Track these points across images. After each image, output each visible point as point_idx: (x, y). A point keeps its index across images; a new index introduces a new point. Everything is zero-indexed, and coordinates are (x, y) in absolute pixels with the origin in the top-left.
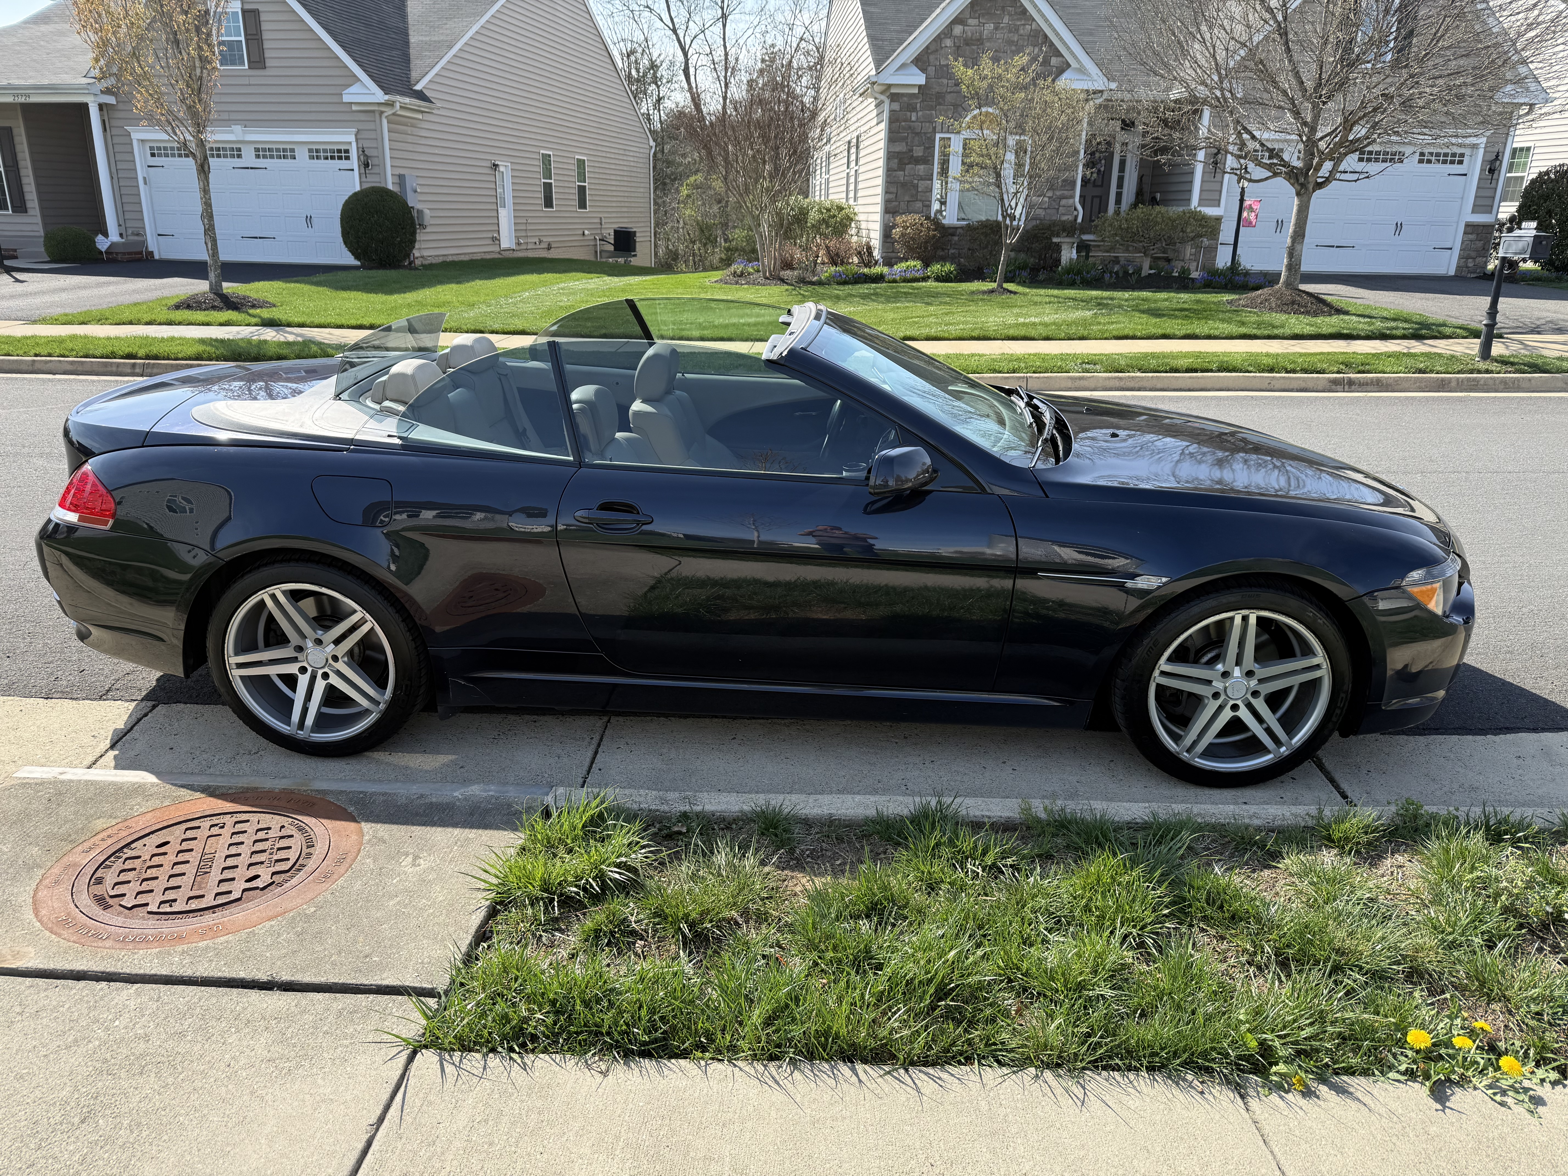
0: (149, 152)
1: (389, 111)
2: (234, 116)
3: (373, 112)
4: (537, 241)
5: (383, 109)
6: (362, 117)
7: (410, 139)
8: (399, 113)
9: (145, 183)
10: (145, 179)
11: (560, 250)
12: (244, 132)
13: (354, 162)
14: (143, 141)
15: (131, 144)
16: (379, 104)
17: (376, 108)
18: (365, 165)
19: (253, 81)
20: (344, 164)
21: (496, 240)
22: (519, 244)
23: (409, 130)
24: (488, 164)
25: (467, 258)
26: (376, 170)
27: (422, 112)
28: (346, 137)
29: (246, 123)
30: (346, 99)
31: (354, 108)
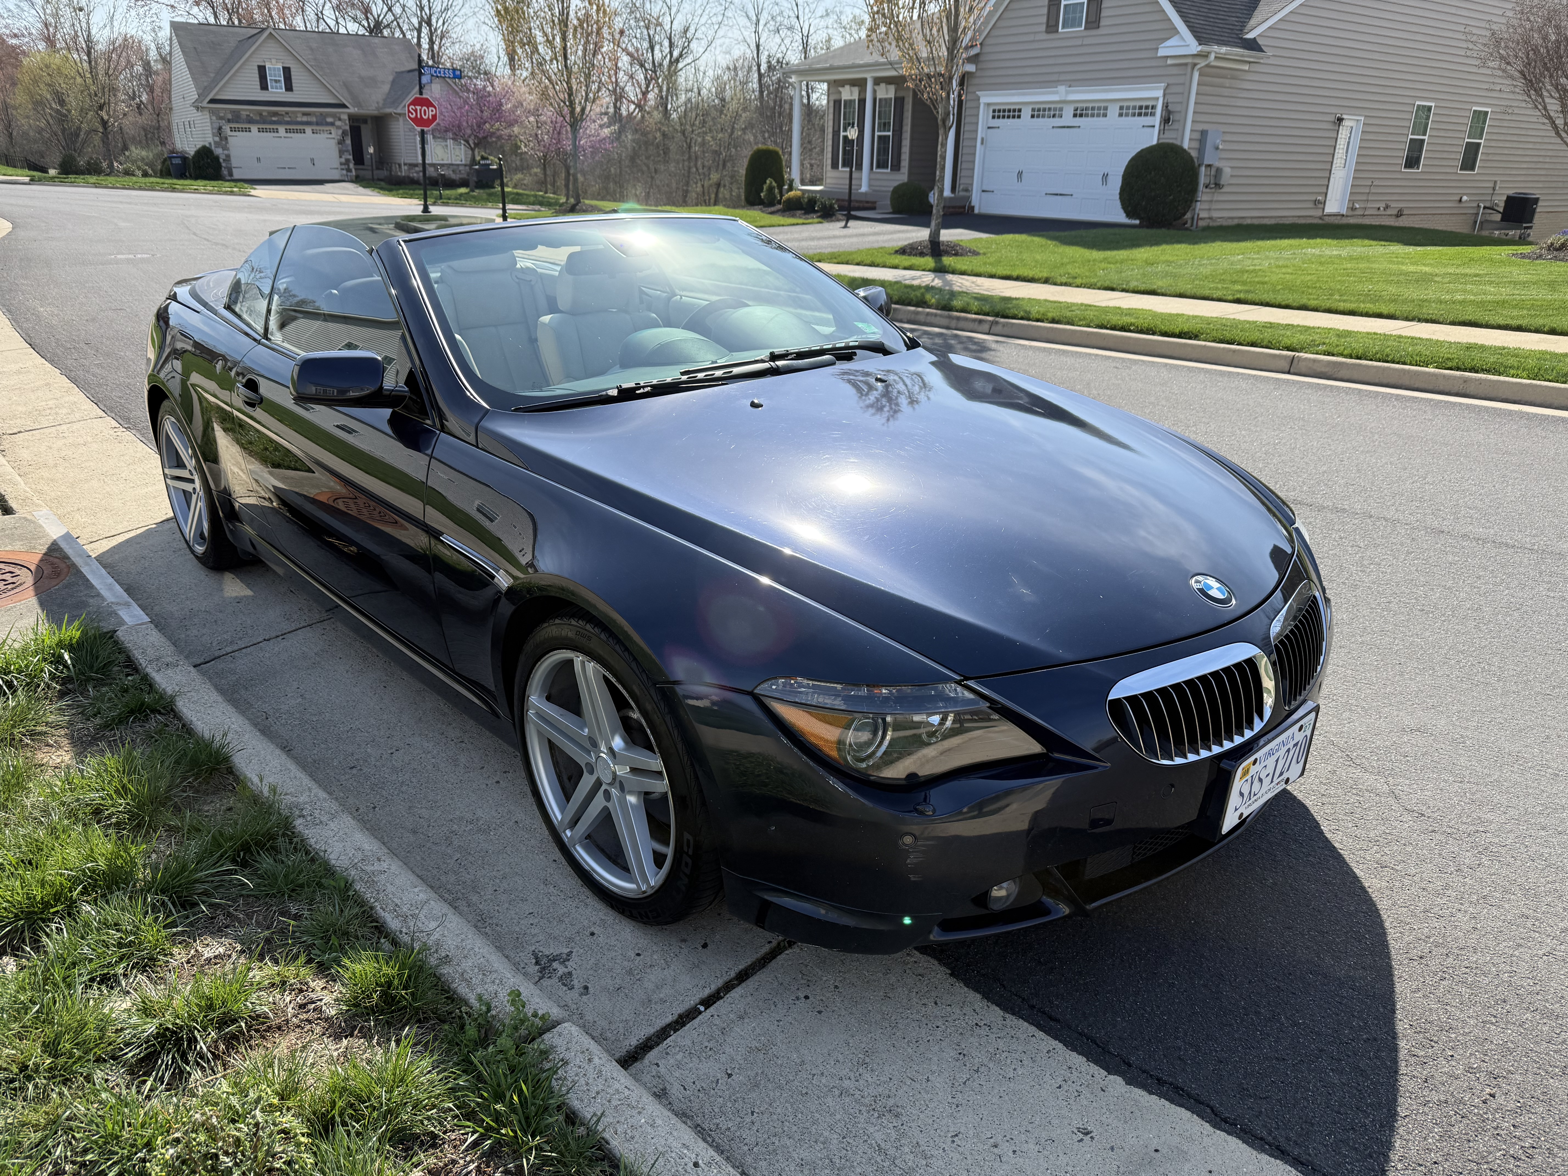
0: (991, 114)
1: (1202, 63)
2: (1062, 77)
3: (1186, 64)
4: (1382, 205)
5: (1196, 61)
6: (1175, 71)
7: (1226, 92)
8: (1213, 64)
9: (982, 143)
10: (982, 139)
11: (1412, 218)
12: (1067, 93)
13: (1157, 120)
14: (989, 105)
15: (978, 107)
16: (1194, 56)
17: (1189, 60)
18: (1166, 120)
19: (1087, 41)
20: (1147, 121)
21: (1320, 204)
22: (1353, 209)
23: (1227, 82)
24: (1332, 118)
25: (1273, 222)
26: (1175, 126)
27: (1250, 62)
28: (1154, 93)
29: (1071, 83)
30: (1161, 52)
31: (1169, 62)
